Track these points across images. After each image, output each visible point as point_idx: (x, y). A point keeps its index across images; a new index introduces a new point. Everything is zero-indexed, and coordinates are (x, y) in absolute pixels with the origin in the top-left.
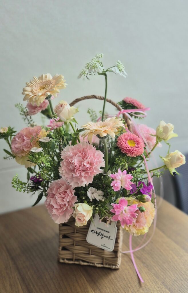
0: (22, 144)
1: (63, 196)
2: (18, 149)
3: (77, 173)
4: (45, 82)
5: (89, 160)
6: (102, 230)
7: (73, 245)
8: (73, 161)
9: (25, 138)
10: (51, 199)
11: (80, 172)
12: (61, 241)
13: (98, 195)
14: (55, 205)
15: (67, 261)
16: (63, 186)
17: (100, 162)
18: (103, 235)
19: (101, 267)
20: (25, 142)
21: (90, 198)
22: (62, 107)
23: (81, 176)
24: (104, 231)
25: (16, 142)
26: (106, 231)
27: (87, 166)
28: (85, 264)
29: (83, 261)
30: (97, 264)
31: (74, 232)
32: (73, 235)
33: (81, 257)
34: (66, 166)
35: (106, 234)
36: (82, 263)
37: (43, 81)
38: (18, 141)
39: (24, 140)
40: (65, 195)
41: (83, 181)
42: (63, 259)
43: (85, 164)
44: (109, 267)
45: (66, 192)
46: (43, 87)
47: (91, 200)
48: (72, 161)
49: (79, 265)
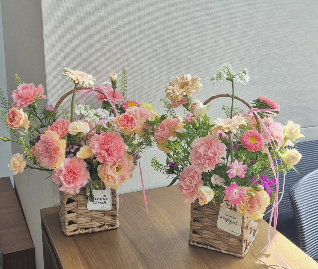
0: (163, 133)
1: (191, 179)
2: (159, 136)
3: (202, 161)
4: (184, 82)
5: (213, 150)
6: (230, 216)
7: (203, 229)
8: (200, 150)
9: (166, 128)
10: (182, 181)
11: (204, 159)
12: (192, 224)
13: (220, 181)
14: (184, 186)
15: (196, 244)
16: (192, 171)
17: (222, 154)
18: (230, 221)
19: (227, 254)
20: (165, 131)
21: (213, 183)
22: (195, 106)
23: (205, 163)
24: (232, 217)
25: (158, 130)
26: (233, 218)
27: (211, 156)
28: (213, 249)
29: (211, 246)
30: (223, 250)
31: (203, 217)
32: (203, 220)
33: (209, 242)
34: (194, 154)
35: (233, 220)
36: (210, 248)
37: (183, 82)
38: (160, 130)
39: (164, 130)
40: (193, 179)
41: (207, 168)
42: (193, 242)
43: (209, 154)
44: (234, 254)
45: (194, 176)
46: (182, 87)
47: (214, 185)
48: (198, 150)
49: (207, 249)
